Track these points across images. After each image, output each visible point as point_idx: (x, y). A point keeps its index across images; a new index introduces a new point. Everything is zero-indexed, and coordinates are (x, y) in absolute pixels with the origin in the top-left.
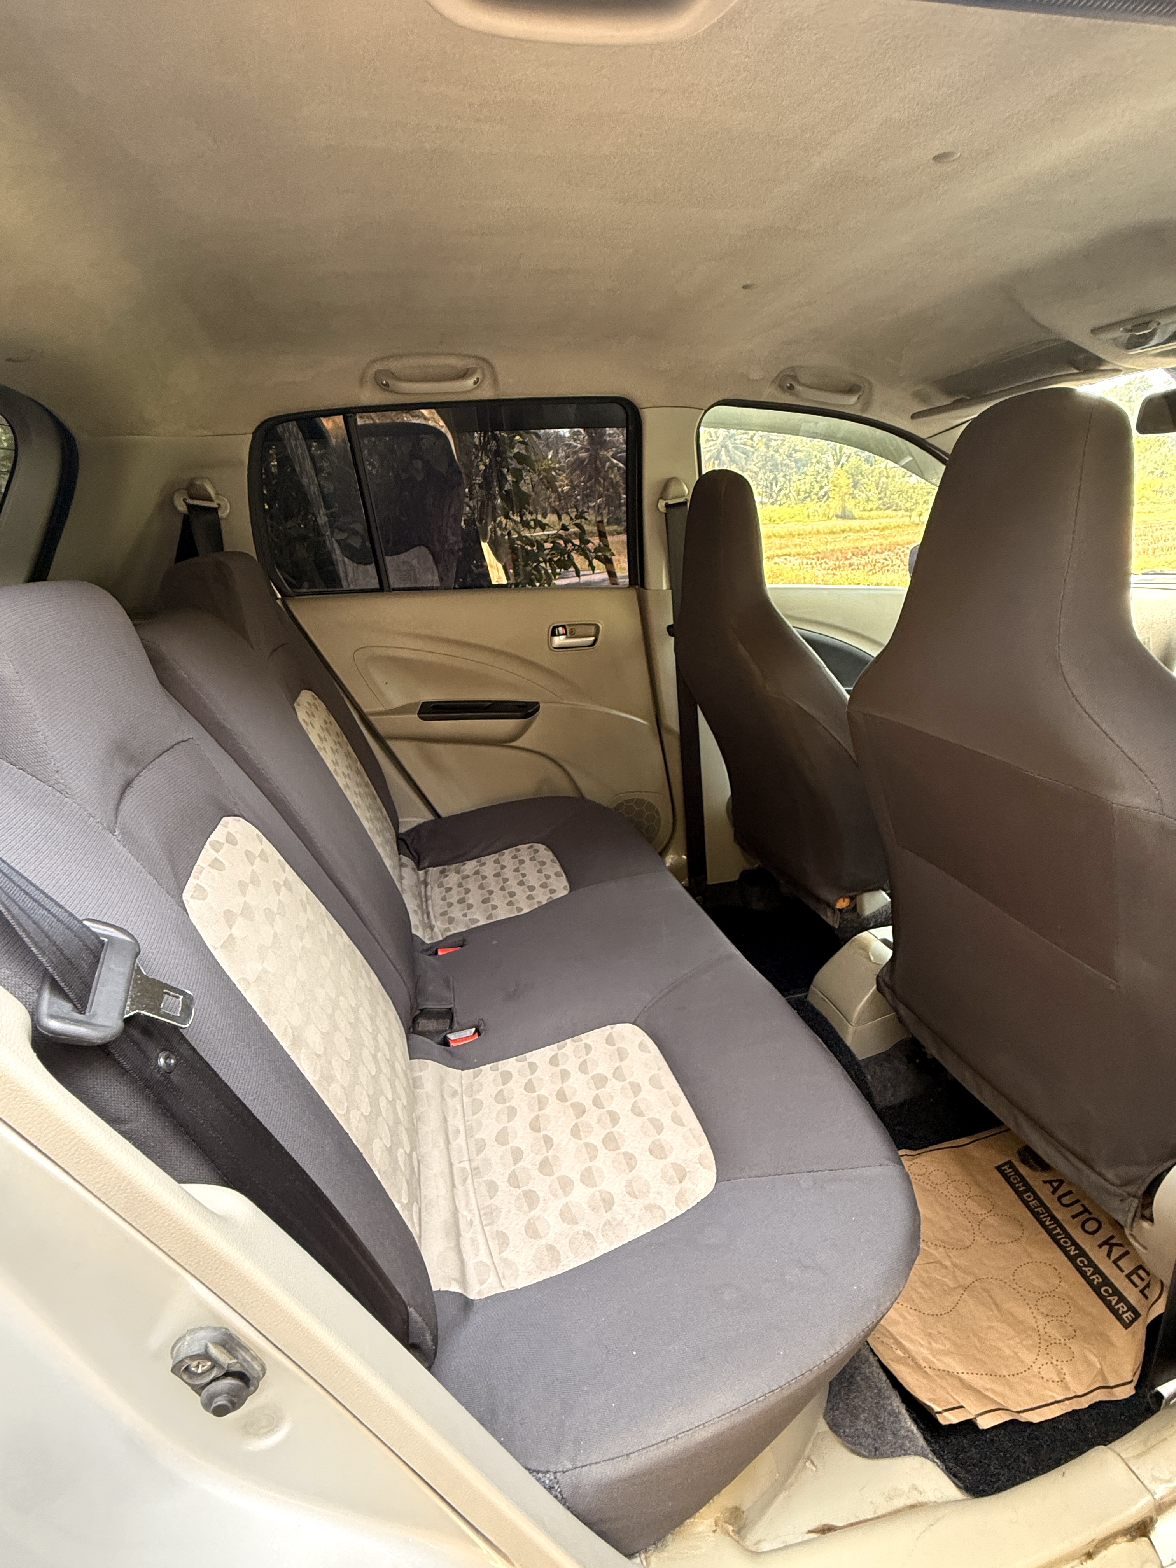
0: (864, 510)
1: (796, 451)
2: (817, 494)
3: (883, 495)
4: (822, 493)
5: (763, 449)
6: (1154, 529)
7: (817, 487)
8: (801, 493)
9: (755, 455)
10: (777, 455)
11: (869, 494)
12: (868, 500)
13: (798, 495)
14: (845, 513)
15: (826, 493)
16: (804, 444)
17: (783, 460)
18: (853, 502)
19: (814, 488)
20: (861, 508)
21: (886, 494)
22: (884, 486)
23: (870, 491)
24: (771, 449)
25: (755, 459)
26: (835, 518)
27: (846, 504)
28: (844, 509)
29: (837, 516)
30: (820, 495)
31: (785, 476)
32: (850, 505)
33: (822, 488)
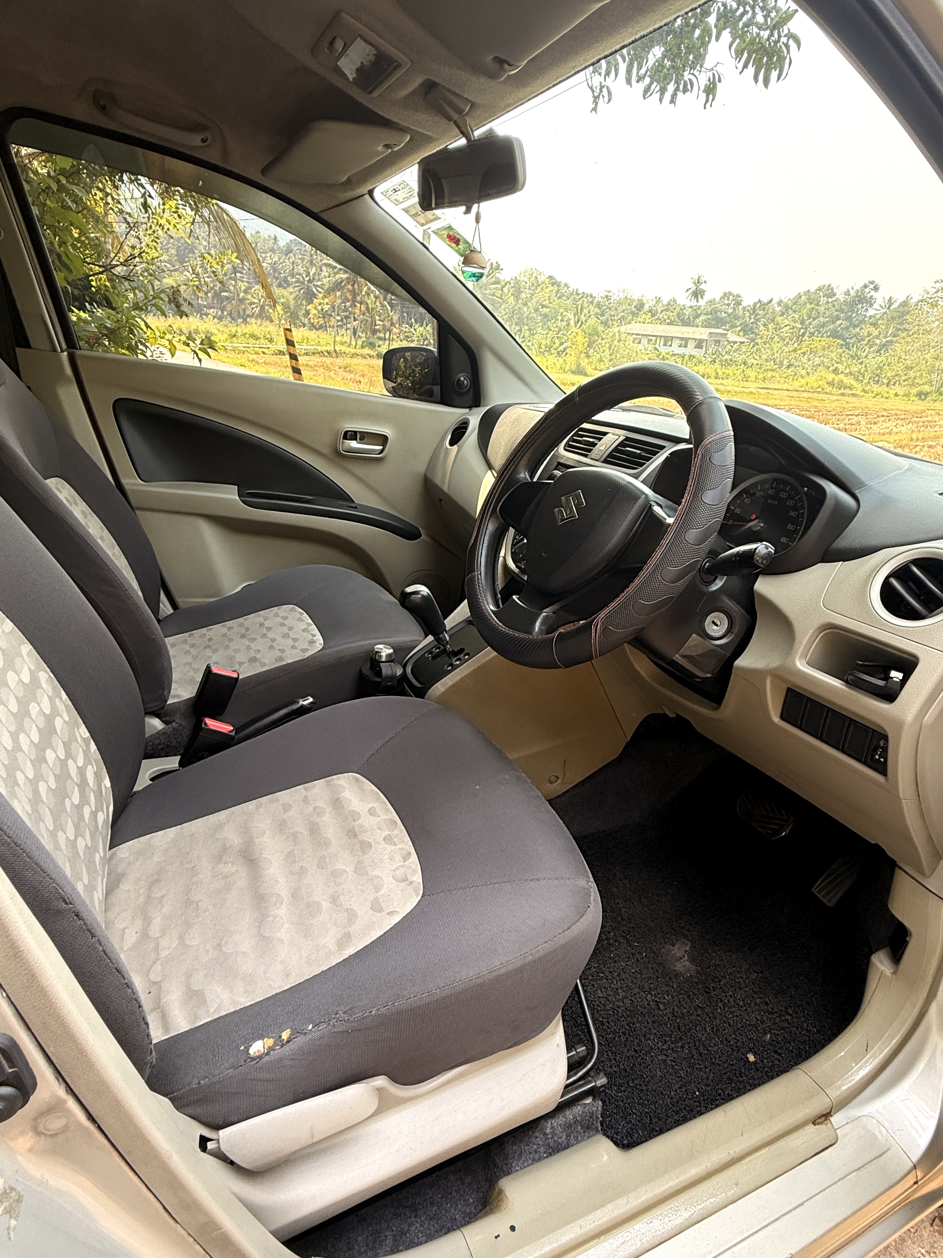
0: (596, 369)
1: (543, 306)
2: (556, 349)
3: (613, 357)
4: (561, 348)
5: (511, 300)
6: (821, 413)
7: (557, 342)
8: (542, 346)
9: (503, 307)
10: (525, 309)
11: (603, 355)
12: (601, 360)
13: (540, 348)
14: (579, 370)
15: (565, 349)
16: (552, 301)
17: (530, 313)
18: (586, 361)
19: (554, 343)
20: (593, 367)
21: (616, 356)
22: (616, 349)
23: (604, 351)
24: (520, 301)
25: (502, 311)
26: (569, 373)
27: (581, 362)
28: (579, 365)
29: (572, 372)
30: (559, 350)
31: (530, 330)
32: (584, 362)
33: (561, 344)
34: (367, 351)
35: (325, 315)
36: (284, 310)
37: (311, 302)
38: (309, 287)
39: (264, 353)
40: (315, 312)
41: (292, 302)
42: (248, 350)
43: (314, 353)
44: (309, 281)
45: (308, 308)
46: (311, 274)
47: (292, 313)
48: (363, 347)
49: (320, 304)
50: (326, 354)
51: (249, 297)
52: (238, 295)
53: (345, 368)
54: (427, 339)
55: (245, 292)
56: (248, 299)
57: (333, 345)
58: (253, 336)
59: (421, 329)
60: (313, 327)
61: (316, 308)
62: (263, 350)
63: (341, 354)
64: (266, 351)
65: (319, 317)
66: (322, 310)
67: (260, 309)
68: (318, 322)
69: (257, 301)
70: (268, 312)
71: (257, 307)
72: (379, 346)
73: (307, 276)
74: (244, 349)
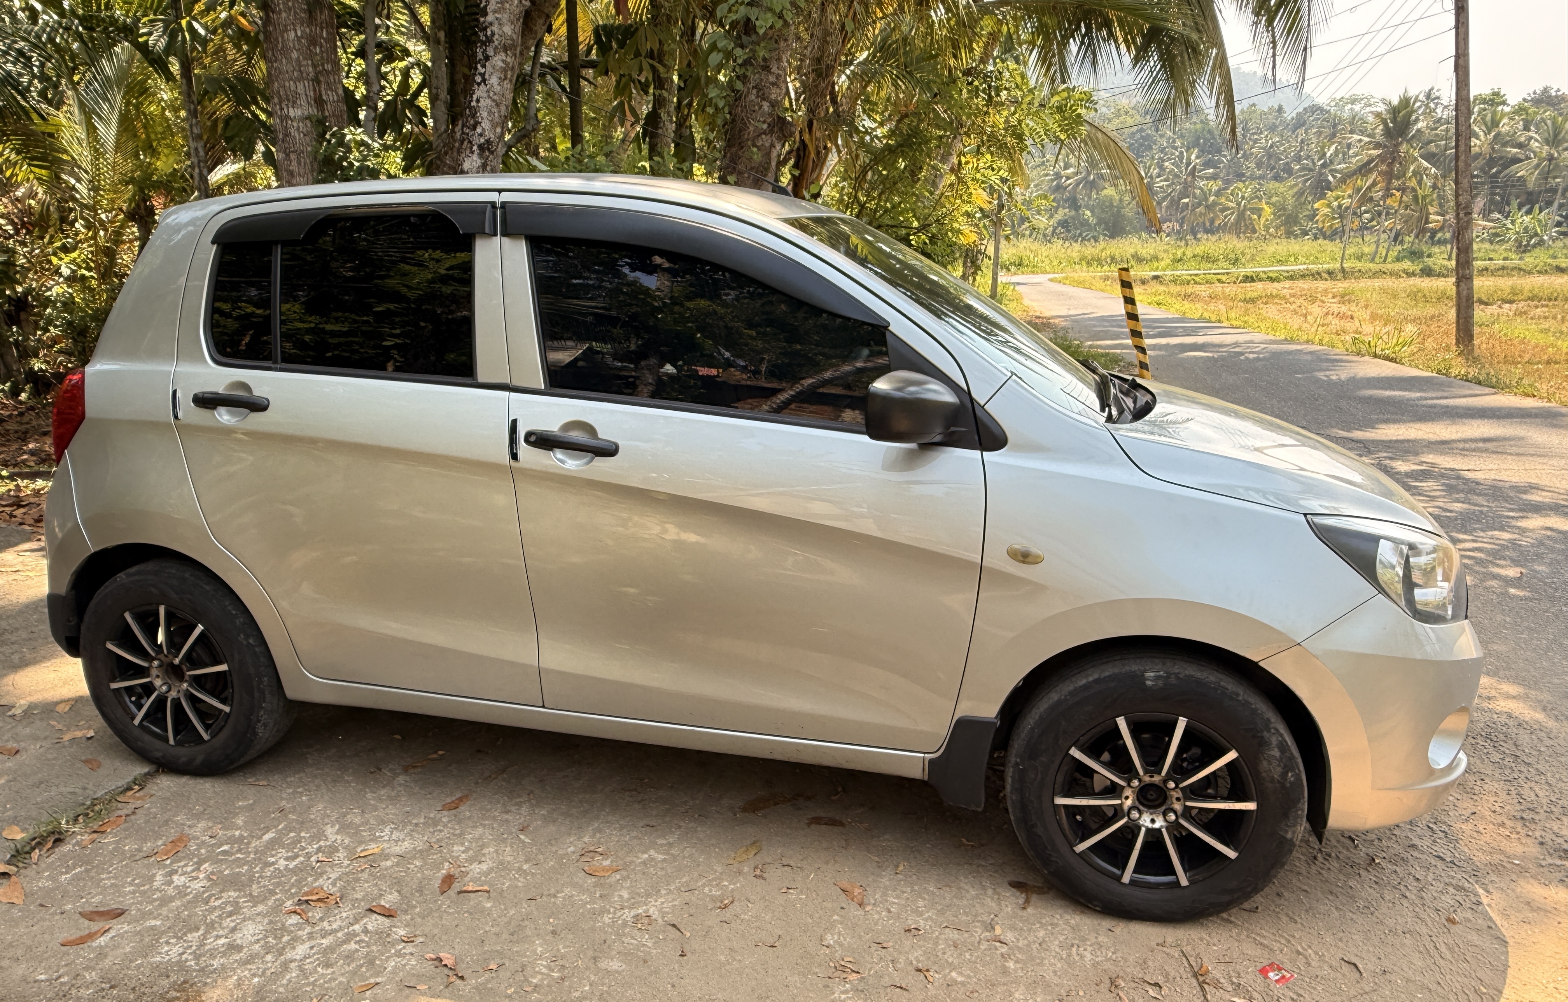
34: (1407, 265)
35: (1342, 213)
36: (1275, 214)
37: (1323, 196)
38: (1321, 174)
39: (1219, 281)
40: (1327, 210)
41: (1291, 201)
42: (1197, 279)
43: (1303, 276)
44: (1324, 166)
45: (1316, 206)
46: (1328, 155)
47: (1289, 217)
48: (1398, 259)
49: (1337, 199)
50: (1325, 275)
51: (1223, 200)
52: (1206, 200)
53: (1343, 296)
54: (1536, 234)
55: (1218, 194)
56: (1220, 204)
57: (1339, 260)
58: (1208, 258)
59: (1527, 219)
60: (1321, 234)
61: (1329, 206)
62: (1219, 277)
63: (1353, 273)
64: (1224, 278)
65: (1334, 218)
66: (1340, 206)
67: (1238, 215)
68: (1331, 226)
69: (1233, 205)
70: (1250, 219)
71: (1232, 214)
72: (1429, 256)
73: (1320, 159)
74: (1189, 278)
